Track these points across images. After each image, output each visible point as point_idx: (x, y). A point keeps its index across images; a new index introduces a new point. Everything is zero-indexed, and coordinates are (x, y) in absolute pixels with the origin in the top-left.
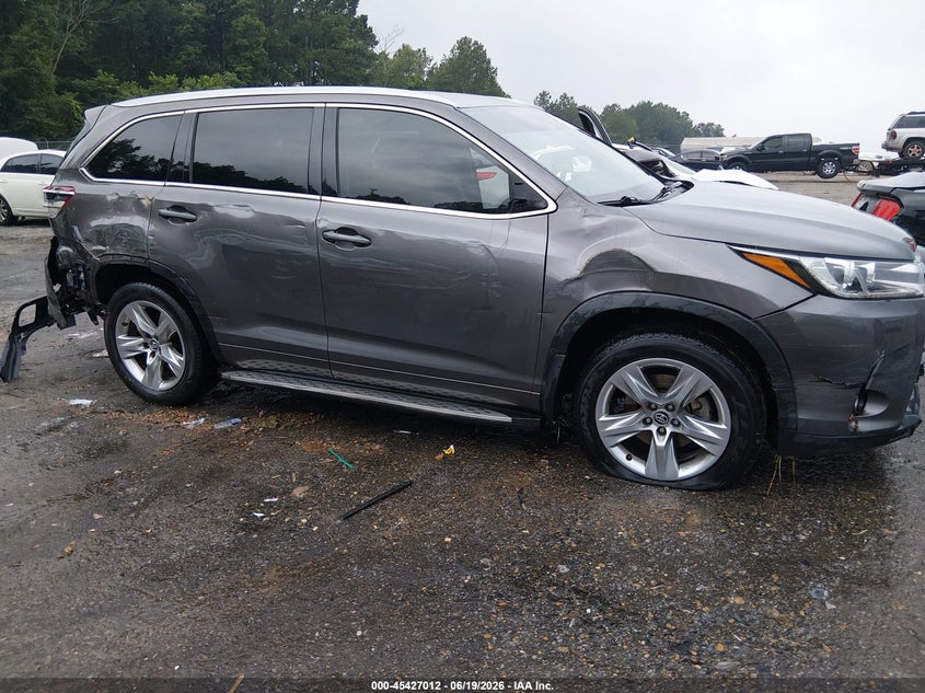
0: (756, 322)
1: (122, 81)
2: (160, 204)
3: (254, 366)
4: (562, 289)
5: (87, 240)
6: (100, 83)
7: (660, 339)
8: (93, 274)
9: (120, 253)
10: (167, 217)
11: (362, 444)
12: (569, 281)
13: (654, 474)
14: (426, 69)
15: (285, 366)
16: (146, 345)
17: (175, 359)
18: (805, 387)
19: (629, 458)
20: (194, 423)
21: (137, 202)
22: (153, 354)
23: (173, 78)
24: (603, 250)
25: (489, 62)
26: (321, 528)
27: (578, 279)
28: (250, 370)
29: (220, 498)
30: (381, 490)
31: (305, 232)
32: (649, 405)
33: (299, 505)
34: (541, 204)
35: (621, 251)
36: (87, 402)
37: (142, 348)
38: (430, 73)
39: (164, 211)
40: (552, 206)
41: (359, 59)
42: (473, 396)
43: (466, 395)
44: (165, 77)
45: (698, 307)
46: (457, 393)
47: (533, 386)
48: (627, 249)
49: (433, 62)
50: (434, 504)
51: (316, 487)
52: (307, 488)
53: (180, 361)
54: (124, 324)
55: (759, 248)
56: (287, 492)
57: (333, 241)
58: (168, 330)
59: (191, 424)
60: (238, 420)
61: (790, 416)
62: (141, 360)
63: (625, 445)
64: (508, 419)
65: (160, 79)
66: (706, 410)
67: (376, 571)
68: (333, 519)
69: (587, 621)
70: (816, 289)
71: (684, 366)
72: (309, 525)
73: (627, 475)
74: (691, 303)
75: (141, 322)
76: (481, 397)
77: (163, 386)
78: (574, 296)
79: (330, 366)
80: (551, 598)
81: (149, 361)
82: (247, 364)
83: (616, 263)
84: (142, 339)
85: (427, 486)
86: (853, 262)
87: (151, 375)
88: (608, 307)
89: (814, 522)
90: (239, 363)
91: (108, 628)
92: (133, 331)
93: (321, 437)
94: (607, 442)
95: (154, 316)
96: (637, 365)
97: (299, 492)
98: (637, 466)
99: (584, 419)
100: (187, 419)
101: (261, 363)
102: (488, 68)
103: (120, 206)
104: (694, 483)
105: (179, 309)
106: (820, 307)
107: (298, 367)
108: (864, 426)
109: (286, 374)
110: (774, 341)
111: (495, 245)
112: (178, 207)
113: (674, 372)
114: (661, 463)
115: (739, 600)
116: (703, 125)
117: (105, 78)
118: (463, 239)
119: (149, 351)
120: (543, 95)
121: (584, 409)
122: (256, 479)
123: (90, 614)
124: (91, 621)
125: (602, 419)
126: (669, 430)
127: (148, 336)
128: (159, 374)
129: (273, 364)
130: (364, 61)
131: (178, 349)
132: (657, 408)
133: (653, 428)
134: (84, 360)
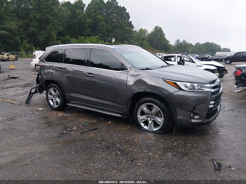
0: (167, 96)
1: (72, 38)
2: (56, 67)
3: (73, 102)
4: (130, 87)
5: (43, 75)
6: (66, 38)
7: (149, 99)
8: (44, 82)
9: (49, 77)
10: (58, 70)
11: (92, 120)
12: (131, 86)
13: (149, 130)
14: (146, 34)
15: (80, 103)
16: (53, 97)
17: (58, 100)
18: (178, 111)
19: (144, 126)
20: (61, 114)
21: (53, 67)
22: (55, 99)
23: (83, 37)
24: (138, 79)
25: (163, 32)
26: (75, 135)
27: (133, 85)
28: (73, 103)
29: (59, 128)
30: (91, 129)
31: (82, 74)
32: (148, 114)
33: (73, 130)
34: (127, 69)
35: (141, 80)
36: (41, 109)
37: (52, 98)
38: (147, 35)
39: (57, 69)
40: (129, 70)
41: (129, 32)
42: (115, 111)
43: (113, 110)
44: (81, 37)
45: (155, 92)
46: (112, 110)
47: (126, 109)
48: (142, 79)
49: (148, 32)
50: (101, 132)
51: (78, 128)
52: (76, 127)
53: (59, 101)
54: (50, 93)
55: (168, 80)
56: (72, 128)
57: (87, 76)
58: (57, 94)
59: (60, 114)
60: (70, 114)
61: (176, 117)
62: (52, 100)
63: (144, 122)
64: (120, 116)
65: (80, 37)
66: (160, 115)
67: (82, 143)
68: (78, 133)
69: (117, 154)
70: (180, 89)
71: (154, 105)
72: (73, 134)
73: (143, 129)
74: (154, 91)
75: (53, 93)
76: (116, 111)
77: (56, 106)
78: (132, 89)
79: (87, 103)
80: (113, 150)
81: (54, 100)
82: (72, 102)
83: (140, 82)
84: (53, 96)
85: (101, 129)
86: (190, 83)
87: (54, 104)
88: (138, 92)
89: (179, 142)
90: (71, 102)
91: (28, 148)
92: (51, 94)
93: (85, 118)
94: (140, 122)
95: (55, 91)
96: (145, 105)
97: (74, 128)
98: (146, 127)
99: (135, 116)
100: (59, 113)
101: (75, 102)
102: (163, 34)
103: (50, 68)
104: (157, 132)
105: (60, 90)
106: (181, 93)
107: (82, 103)
108: (193, 121)
109: (79, 104)
110: (171, 100)
111: (117, 77)
112: (60, 68)
113: (152, 106)
114: (150, 127)
115: (151, 154)
116: (224, 48)
117: (68, 37)
118: (112, 76)
119: (54, 98)
120: (178, 40)
121: (135, 114)
122: (67, 125)
123: (26, 145)
124: (26, 146)
125: (139, 116)
126: (152, 120)
127: (54, 95)
128: (55, 103)
129: (77, 102)
130: (131, 33)
131: (59, 98)
132: (150, 114)
133: (149, 119)
134: (44, 101)
